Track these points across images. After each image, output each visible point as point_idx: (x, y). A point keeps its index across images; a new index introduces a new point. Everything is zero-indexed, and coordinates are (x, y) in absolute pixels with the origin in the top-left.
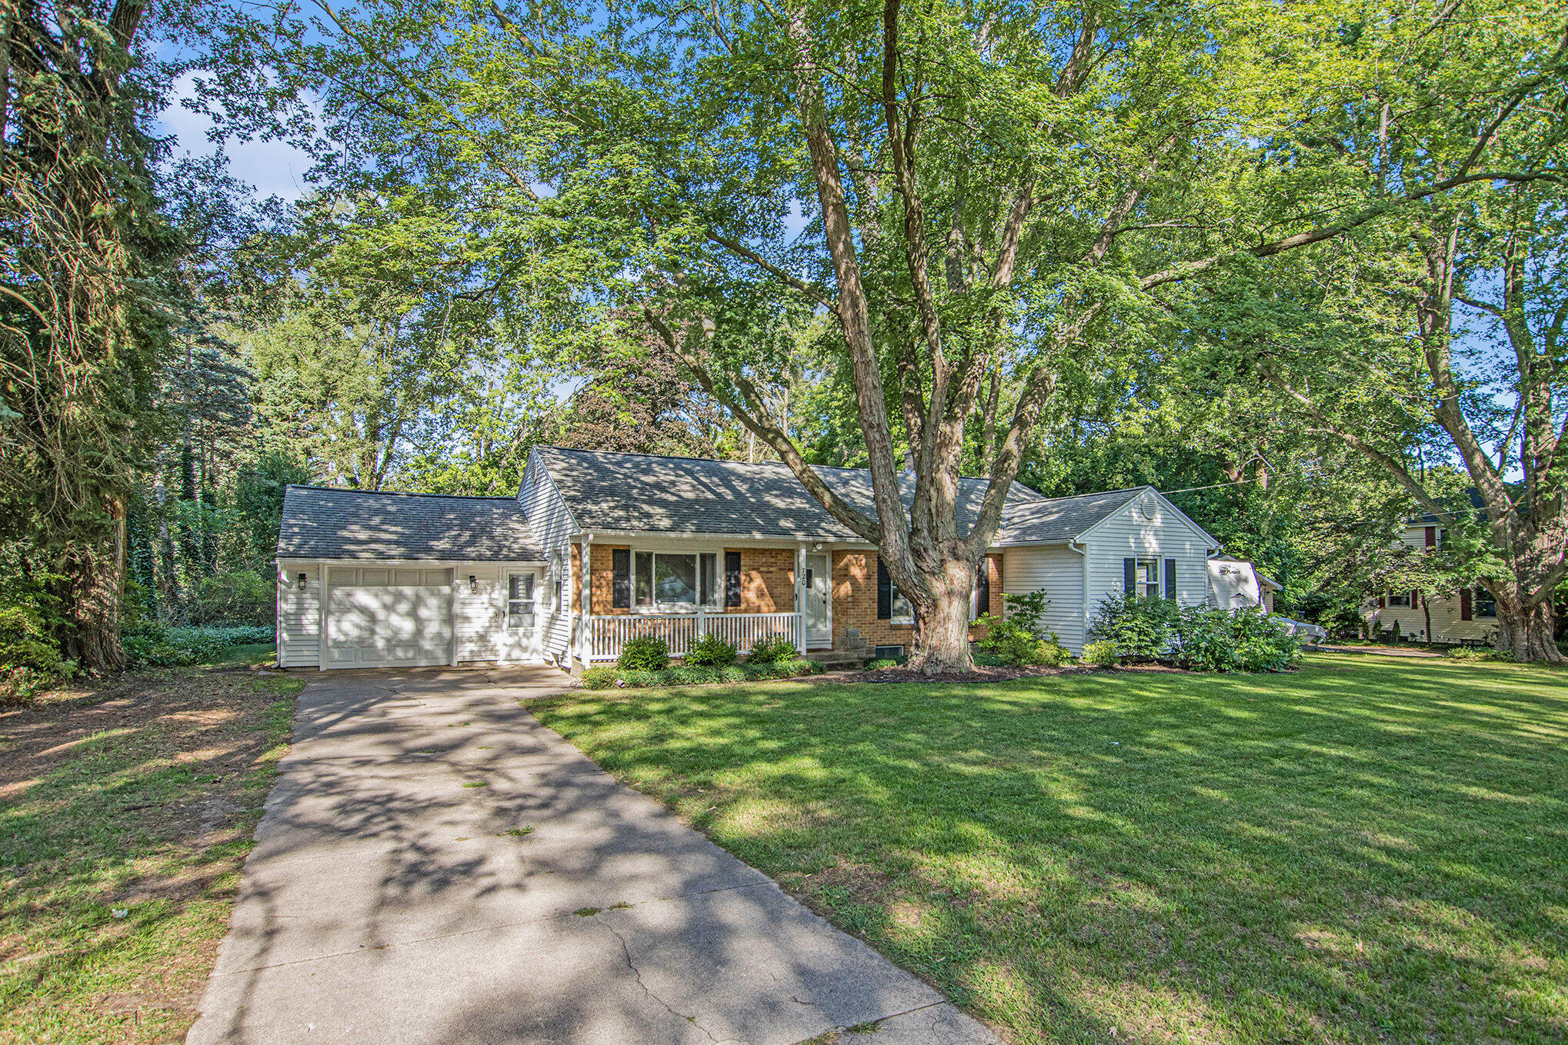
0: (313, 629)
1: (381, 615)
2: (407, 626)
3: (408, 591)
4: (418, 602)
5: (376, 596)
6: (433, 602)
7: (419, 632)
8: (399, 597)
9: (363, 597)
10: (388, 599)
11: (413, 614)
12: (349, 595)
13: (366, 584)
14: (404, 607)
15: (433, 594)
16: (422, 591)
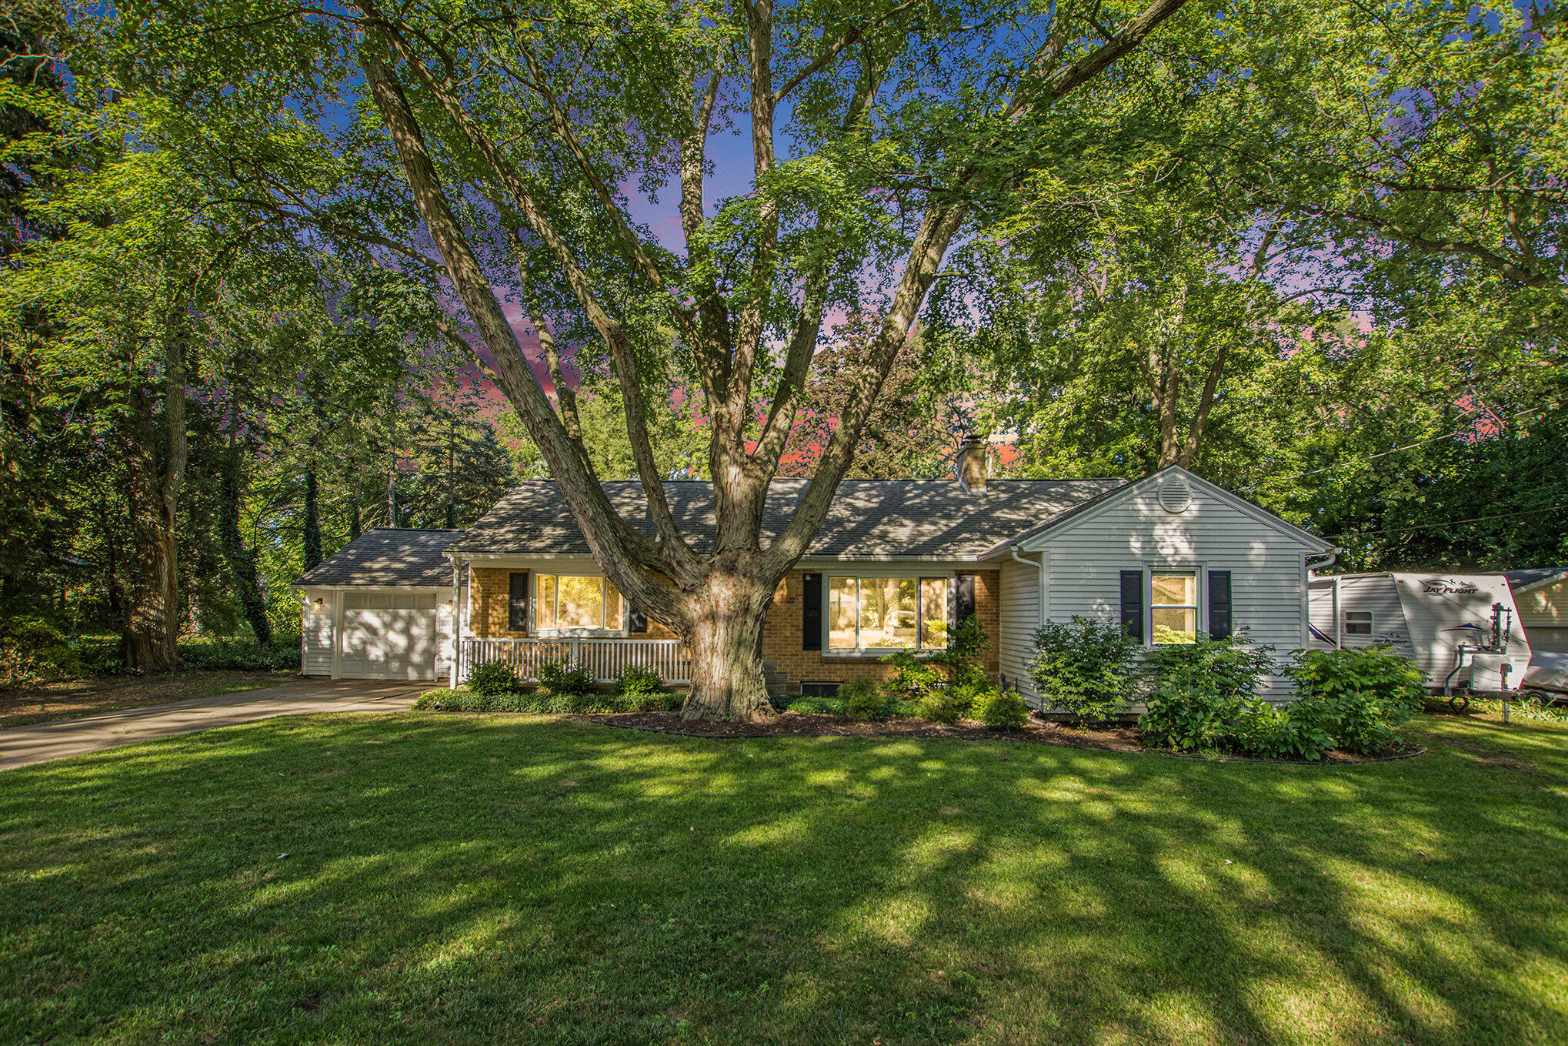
0: (326, 643)
1: (382, 632)
2: (401, 642)
3: (403, 612)
4: (410, 621)
5: (378, 616)
6: (423, 621)
7: (411, 647)
8: (396, 617)
9: (369, 617)
10: (387, 618)
11: (406, 632)
12: (358, 614)
13: (371, 608)
14: (399, 625)
15: (423, 615)
16: (414, 612)
